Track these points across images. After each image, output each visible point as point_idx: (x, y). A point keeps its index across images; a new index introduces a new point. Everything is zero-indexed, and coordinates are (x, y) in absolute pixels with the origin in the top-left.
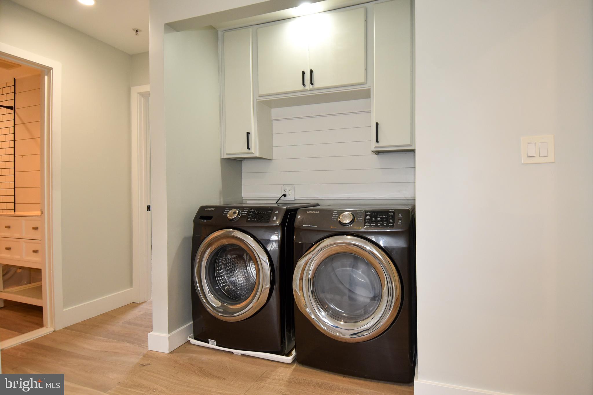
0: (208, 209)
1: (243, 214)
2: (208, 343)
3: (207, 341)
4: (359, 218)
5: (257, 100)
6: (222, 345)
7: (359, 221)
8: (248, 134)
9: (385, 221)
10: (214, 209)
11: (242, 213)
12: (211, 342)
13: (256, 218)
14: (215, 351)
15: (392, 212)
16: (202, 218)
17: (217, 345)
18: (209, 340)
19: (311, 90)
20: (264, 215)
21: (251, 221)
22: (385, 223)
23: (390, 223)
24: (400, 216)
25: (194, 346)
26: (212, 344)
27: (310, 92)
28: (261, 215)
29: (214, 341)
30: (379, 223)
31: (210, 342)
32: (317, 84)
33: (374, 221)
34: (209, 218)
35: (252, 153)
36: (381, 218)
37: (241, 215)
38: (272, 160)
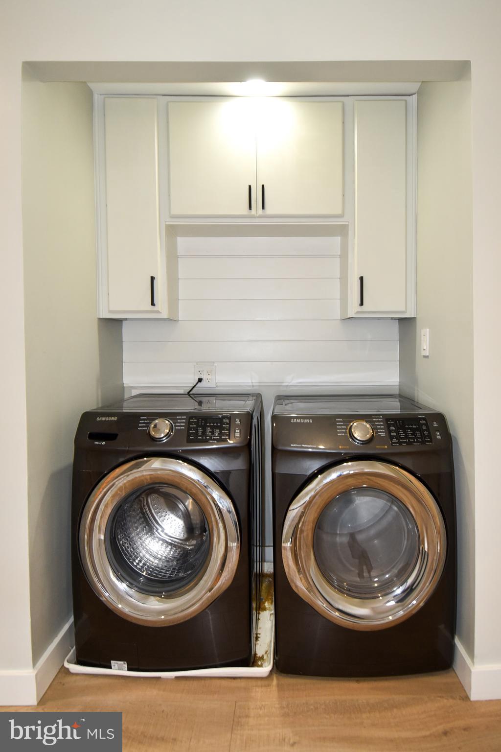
0: (104, 419)
1: (179, 428)
2: (110, 667)
3: (109, 664)
4: (379, 430)
5: (165, 222)
6: (141, 668)
7: (380, 435)
8: (153, 279)
9: (418, 433)
10: (116, 419)
11: (176, 426)
12: (116, 665)
13: (204, 433)
14: (124, 681)
15: (424, 419)
16: (94, 436)
17: (129, 669)
18: (112, 662)
19: (260, 217)
20: (217, 427)
21: (196, 441)
22: (419, 438)
23: (425, 436)
24: (435, 425)
25: (78, 677)
26: (119, 668)
27: (257, 220)
28: (213, 428)
29: (122, 663)
30: (411, 438)
31: (114, 666)
32: (270, 209)
33: (402, 435)
34: (110, 437)
35: (158, 312)
36: (412, 429)
37: (175, 429)
38: (178, 321)
